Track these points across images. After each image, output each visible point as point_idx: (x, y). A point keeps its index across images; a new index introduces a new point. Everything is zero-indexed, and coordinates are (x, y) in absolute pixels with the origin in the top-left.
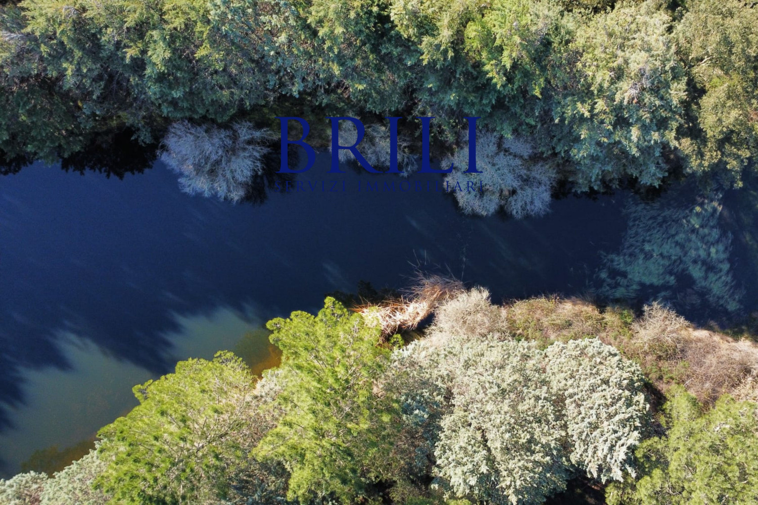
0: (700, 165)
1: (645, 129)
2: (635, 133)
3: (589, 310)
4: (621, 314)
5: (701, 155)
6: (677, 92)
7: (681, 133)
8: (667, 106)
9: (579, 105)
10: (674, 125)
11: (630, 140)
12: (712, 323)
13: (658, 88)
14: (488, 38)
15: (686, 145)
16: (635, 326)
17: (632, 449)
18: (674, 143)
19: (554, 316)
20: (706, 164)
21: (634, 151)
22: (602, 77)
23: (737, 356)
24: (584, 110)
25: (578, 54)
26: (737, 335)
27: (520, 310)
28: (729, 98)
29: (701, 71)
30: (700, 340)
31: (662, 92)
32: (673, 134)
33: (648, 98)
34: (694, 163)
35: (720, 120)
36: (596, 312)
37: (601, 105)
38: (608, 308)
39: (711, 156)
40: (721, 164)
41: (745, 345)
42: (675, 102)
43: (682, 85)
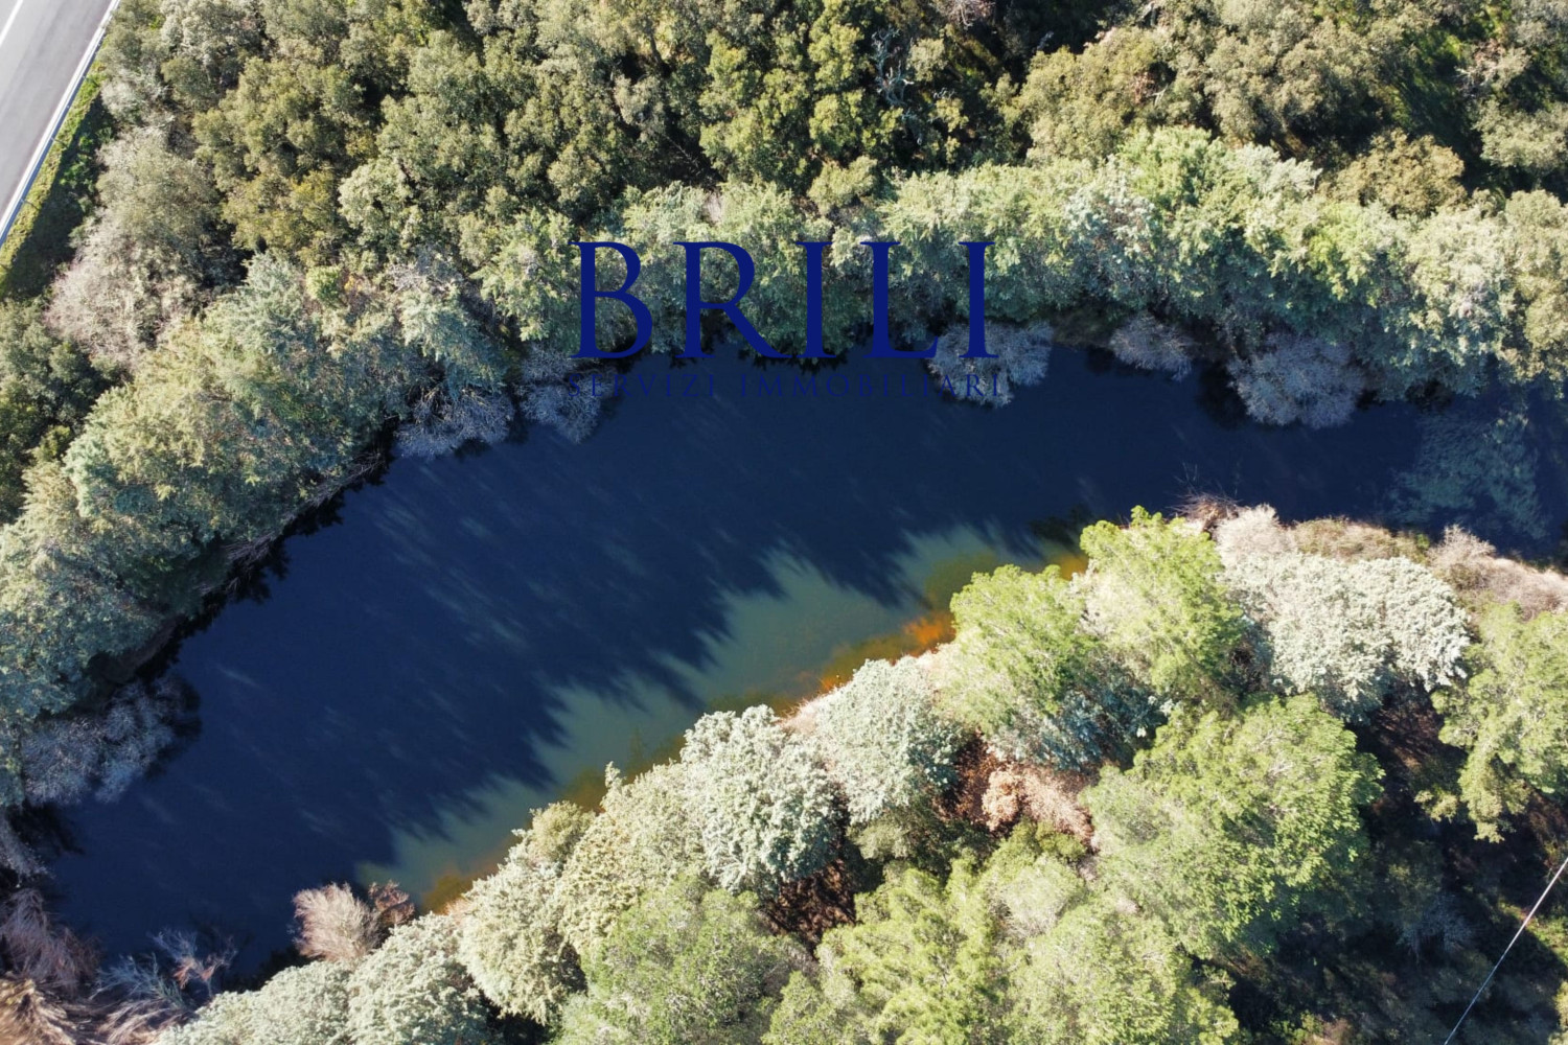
0: (1525, 376)
1: (1473, 340)
2: (1463, 343)
3: (1380, 533)
4: (1416, 539)
5: (1526, 367)
6: (1506, 304)
7: (1507, 344)
8: (1496, 317)
9: (1412, 315)
10: (1501, 336)
11: (1456, 350)
12: (1515, 552)
13: (1490, 300)
14: (1335, 255)
15: (1511, 356)
16: (1432, 552)
17: (1463, 649)
18: (1500, 354)
19: (1342, 539)
20: (1531, 374)
21: (1461, 362)
22: (1438, 290)
23: (1544, 588)
24: (1415, 319)
25: (1413, 267)
26: (1542, 567)
27: (1304, 531)
28: (1555, 309)
29: (1527, 283)
30: (1503, 570)
31: (1491, 303)
32: (1499, 345)
33: (1479, 310)
34: (1519, 373)
35: (1547, 332)
36: (1388, 537)
37: (1433, 315)
38: (1401, 533)
39: (1535, 367)
40: (1544, 375)
41: (1551, 578)
42: (1504, 314)
43: (1510, 297)
